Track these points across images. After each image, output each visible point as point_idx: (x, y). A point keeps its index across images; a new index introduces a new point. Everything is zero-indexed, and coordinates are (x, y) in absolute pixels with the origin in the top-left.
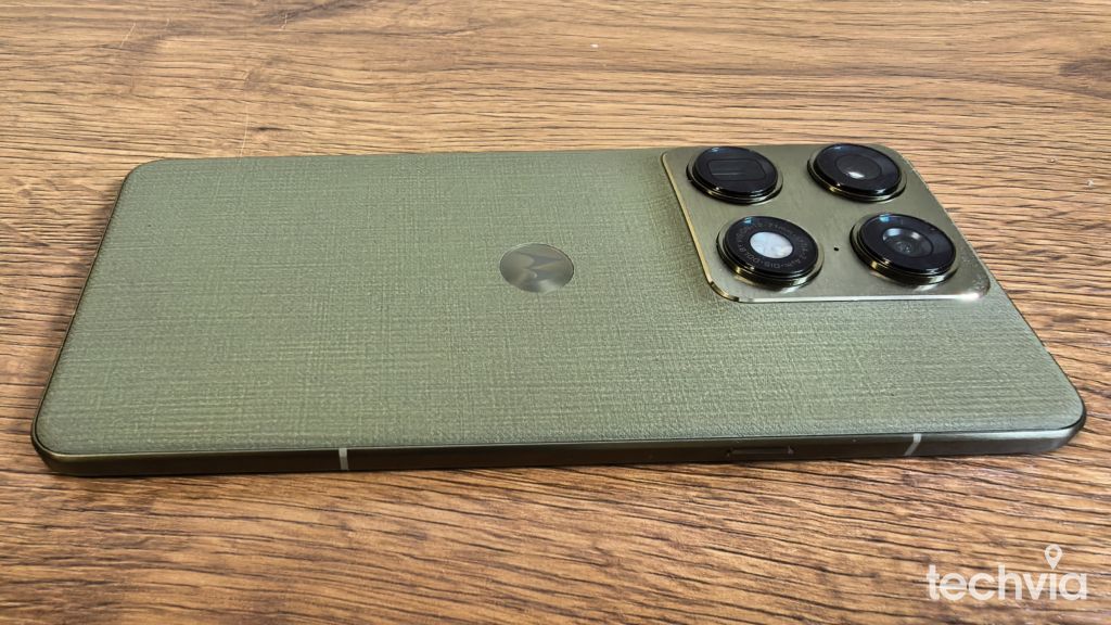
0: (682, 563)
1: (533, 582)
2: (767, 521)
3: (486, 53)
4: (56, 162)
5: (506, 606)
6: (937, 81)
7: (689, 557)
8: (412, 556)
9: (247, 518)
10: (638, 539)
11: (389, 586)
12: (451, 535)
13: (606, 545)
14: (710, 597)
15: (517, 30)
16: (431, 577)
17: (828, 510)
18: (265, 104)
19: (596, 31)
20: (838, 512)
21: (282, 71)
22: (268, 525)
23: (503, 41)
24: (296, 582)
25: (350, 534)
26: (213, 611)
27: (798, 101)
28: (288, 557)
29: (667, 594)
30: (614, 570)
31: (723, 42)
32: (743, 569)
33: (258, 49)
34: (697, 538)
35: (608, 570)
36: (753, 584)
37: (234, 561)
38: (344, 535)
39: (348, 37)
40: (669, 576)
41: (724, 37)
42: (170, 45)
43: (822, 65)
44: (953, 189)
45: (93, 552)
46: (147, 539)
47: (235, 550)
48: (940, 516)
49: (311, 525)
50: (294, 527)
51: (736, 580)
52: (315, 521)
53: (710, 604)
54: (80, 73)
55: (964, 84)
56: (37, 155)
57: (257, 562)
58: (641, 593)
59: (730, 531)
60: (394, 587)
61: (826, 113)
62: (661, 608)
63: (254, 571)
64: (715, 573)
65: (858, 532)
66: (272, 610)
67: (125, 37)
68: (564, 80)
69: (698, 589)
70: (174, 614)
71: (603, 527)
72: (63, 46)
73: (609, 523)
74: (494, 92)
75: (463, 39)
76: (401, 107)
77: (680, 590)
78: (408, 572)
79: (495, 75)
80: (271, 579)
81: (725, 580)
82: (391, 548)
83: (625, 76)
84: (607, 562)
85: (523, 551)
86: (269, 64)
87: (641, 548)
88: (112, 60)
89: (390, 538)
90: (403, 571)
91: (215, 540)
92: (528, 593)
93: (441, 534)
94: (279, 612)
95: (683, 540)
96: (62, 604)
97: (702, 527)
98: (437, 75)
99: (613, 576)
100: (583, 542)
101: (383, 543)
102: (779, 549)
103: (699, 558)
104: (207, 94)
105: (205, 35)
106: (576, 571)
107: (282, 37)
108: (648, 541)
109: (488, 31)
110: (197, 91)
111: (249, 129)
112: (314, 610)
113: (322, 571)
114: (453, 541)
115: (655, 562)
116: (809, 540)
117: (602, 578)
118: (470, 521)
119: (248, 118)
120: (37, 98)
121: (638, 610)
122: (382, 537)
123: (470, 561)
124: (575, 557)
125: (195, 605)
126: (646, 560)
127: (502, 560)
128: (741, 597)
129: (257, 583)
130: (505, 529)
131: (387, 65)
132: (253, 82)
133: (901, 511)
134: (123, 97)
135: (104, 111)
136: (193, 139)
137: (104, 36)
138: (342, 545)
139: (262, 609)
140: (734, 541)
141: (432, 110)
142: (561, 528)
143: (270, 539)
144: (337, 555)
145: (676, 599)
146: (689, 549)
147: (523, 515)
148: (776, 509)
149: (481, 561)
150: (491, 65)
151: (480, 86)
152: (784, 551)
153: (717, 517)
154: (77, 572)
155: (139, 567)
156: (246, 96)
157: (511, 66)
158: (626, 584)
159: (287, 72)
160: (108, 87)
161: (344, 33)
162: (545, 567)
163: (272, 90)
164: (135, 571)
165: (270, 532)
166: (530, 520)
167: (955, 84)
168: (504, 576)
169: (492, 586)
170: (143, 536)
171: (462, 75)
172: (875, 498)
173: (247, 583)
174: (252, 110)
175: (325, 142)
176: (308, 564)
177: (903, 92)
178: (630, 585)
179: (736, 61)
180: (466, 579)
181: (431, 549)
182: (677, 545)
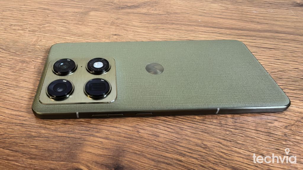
0: (225, 149)
1: (187, 150)
2: (248, 142)
3: (171, 20)
4: (65, 39)
5: (180, 155)
6: (292, 36)
7: (227, 148)
8: (155, 141)
9: (114, 127)
10: (214, 142)
11: (150, 147)
12: (165, 136)
13: (205, 143)
14: (233, 159)
15: (179, 15)
16: (161, 146)
17: (264, 141)
18: (116, 29)
19: (200, 17)
20: (267, 141)
21: (120, 21)
22: (119, 129)
23: (176, 18)
24: (126, 143)
25: (140, 133)
26: (106, 148)
27: (254, 38)
28: (124, 137)
29: (221, 157)
30: (208, 149)
31: (233, 22)
32: (241, 153)
33: (113, 15)
34: (229, 144)
35: (206, 149)
36: (244, 157)
37: (111, 137)
38: (138, 134)
39: (136, 14)
40: (222, 152)
41: (234, 20)
42: (92, 13)
43: (260, 29)
44: (297, 63)
45: (77, 131)
46: (90, 130)
47: (111, 134)
48: (295, 145)
49: (130, 130)
50: (126, 130)
51: (240, 155)
52: (131, 129)
53: (233, 160)
54: (70, 18)
55: (300, 37)
56: (61, 37)
57: (116, 138)
58: (215, 156)
59: (238, 143)
60: (151, 147)
61: (262, 41)
62: (220, 160)
63: (116, 140)
64: (234, 153)
65: (273, 147)
66: (120, 149)
67: (81, 11)
68: (192, 28)
69: (230, 156)
70: (97, 148)
71: (204, 138)
72: (66, 12)
73: (206, 138)
74: (174, 30)
75: (166, 17)
76: (150, 32)
77: (225, 156)
78: (154, 144)
79: (174, 26)
80: (120, 142)
81: (236, 155)
82: (150, 138)
83: (208, 29)
84: (205, 147)
85: (184, 142)
86: (117, 19)
87: (214, 145)
88: (78, 16)
89: (149, 135)
90: (153, 144)
91: (106, 131)
92: (185, 152)
93: (163, 136)
94: (122, 150)
95: (225, 144)
96: (69, 143)
97: (230, 141)
98: (159, 25)
99: (207, 151)
100: (199, 142)
101: (148, 137)
102: (251, 149)
103: (229, 149)
104: (101, 26)
105: (101, 11)
106: (197, 148)
107: (120, 13)
108: (216, 143)
109: (172, 15)
110: (99, 25)
111: (112, 35)
112: (131, 151)
113: (133, 142)
114: (165, 138)
115: (218, 148)
116: (259, 147)
117: (204, 151)
118: (170, 134)
119: (112, 32)
120: (60, 23)
121: (214, 160)
122: (148, 135)
123: (170, 143)
124: (197, 145)
125: (102, 146)
126: (215, 148)
127: (178, 144)
128: (241, 160)
129: (117, 143)
130: (179, 136)
131: (146, 22)
132: (113, 24)
133: (284, 143)
134: (81, 25)
135: (76, 28)
136: (98, 36)
137: (76, 10)
138: (138, 136)
139: (118, 149)
140: (239, 146)
141: (158, 33)
142: (193, 138)
143: (120, 133)
144: (137, 138)
145: (224, 158)
146: (227, 146)
147: (184, 133)
148: (250, 139)
149: (173, 144)
150: (173, 24)
151: (170, 28)
152: (252, 149)
153: (234, 139)
154: (73, 135)
155: (88, 136)
156: (111, 27)
157: (178, 24)
158: (211, 153)
159: (121, 22)
160: (77, 22)
161: (135, 13)
162: (190, 147)
163: (118, 26)
164: (87, 137)
165: (119, 131)
166: (186, 135)
167: (297, 36)
168: (179, 148)
169: (176, 150)
170: (89, 129)
171: (165, 25)
172: (277, 139)
173: (115, 142)
174: (113, 30)
175: (131, 39)
176: (129, 140)
177: (283, 38)
178: (212, 153)
179: (237, 27)
180: (169, 148)
181: (160, 139)
182: (224, 145)
